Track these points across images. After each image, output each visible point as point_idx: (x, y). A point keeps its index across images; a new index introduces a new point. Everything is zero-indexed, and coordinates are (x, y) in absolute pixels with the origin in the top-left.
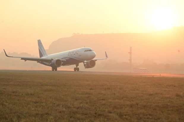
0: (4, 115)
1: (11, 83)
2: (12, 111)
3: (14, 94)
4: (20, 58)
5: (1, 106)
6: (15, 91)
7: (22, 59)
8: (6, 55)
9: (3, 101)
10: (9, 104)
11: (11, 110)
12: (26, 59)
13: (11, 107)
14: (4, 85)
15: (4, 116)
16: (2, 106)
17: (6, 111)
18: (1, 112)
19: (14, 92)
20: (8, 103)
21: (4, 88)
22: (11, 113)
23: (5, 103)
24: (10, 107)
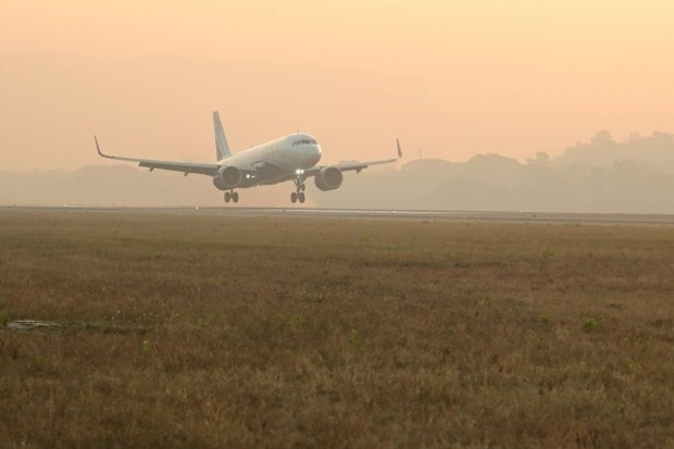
0: (614, 432)
1: (643, 279)
2: (652, 414)
3: (662, 331)
4: (136, 160)
5: (602, 388)
6: (666, 317)
7: (143, 164)
8: (99, 152)
9: (610, 367)
10: (637, 380)
11: (648, 406)
12: (152, 165)
13: (648, 393)
14: (612, 288)
15: (614, 437)
16: (606, 390)
17: (622, 410)
18: (602, 418)
19: (659, 323)
20: (633, 376)
21: (613, 306)
22: (648, 423)
23: (617, 375)
24: (643, 394)
